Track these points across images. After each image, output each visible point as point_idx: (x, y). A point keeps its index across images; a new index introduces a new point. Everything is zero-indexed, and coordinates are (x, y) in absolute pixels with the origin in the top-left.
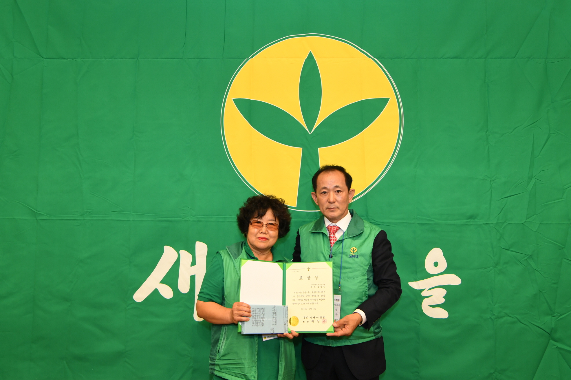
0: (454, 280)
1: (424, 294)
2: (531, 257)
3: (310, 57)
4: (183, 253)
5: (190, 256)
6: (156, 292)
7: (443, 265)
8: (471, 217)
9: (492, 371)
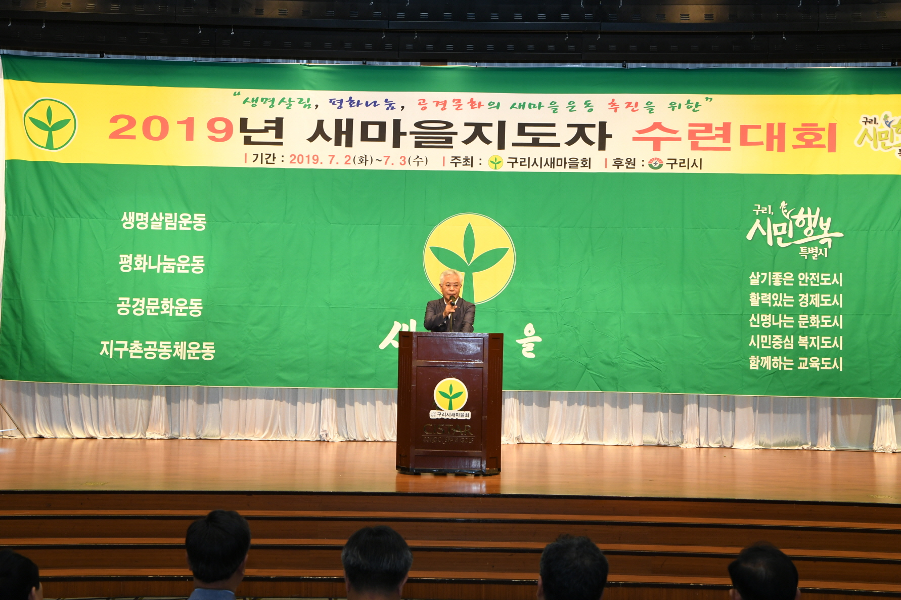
0: (538, 339)
1: (523, 346)
2: (577, 328)
3: (469, 225)
4: (404, 325)
5: (408, 326)
6: (390, 344)
7: (533, 332)
8: (548, 309)
9: (555, 383)
